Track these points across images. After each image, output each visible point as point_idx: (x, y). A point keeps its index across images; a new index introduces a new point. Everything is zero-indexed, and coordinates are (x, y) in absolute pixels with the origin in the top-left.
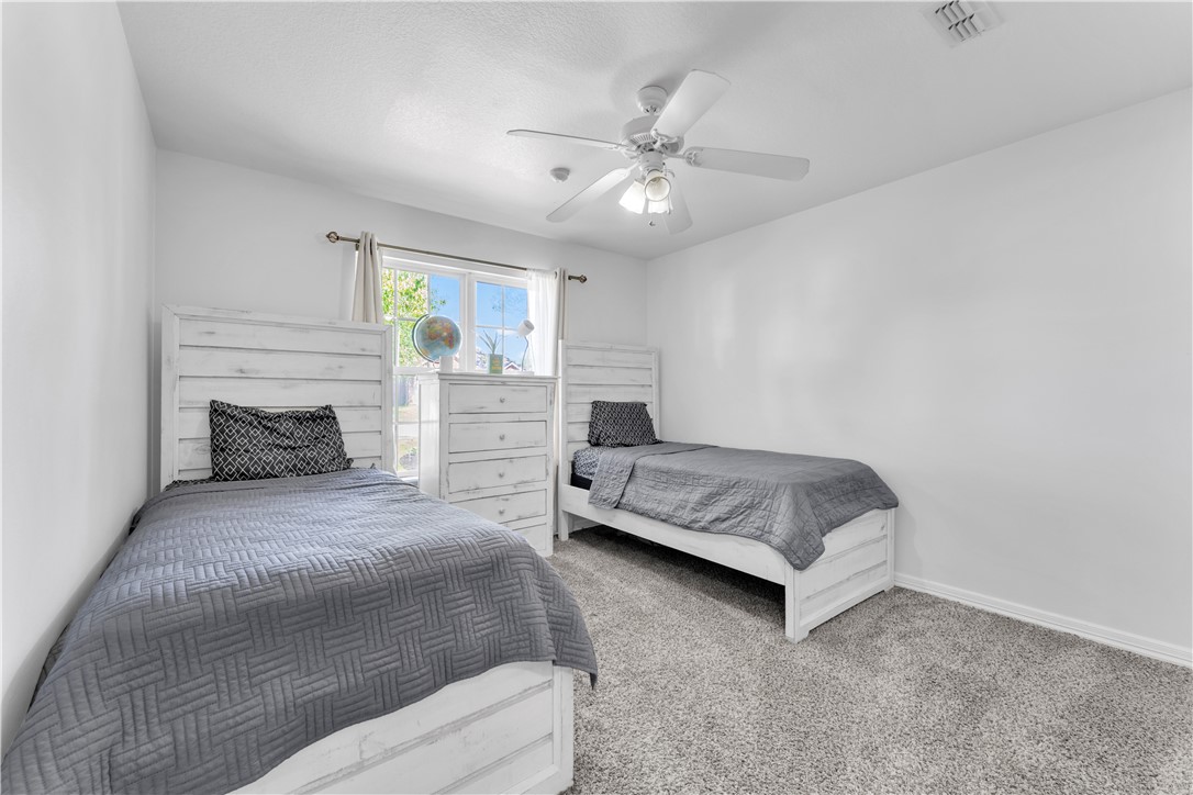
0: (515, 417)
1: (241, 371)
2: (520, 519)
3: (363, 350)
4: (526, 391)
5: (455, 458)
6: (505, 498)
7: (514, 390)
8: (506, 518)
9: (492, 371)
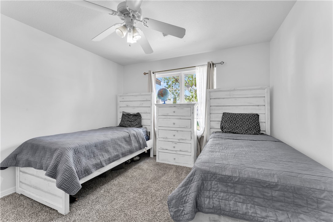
0: (179, 117)
1: (127, 106)
2: (180, 151)
3: (147, 99)
4: (183, 109)
5: (160, 128)
6: (176, 143)
7: (178, 109)
8: (175, 149)
9: (173, 103)
